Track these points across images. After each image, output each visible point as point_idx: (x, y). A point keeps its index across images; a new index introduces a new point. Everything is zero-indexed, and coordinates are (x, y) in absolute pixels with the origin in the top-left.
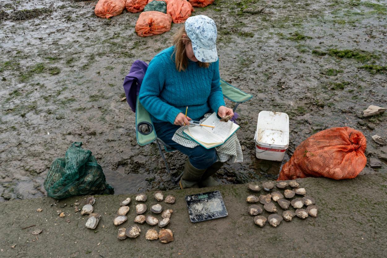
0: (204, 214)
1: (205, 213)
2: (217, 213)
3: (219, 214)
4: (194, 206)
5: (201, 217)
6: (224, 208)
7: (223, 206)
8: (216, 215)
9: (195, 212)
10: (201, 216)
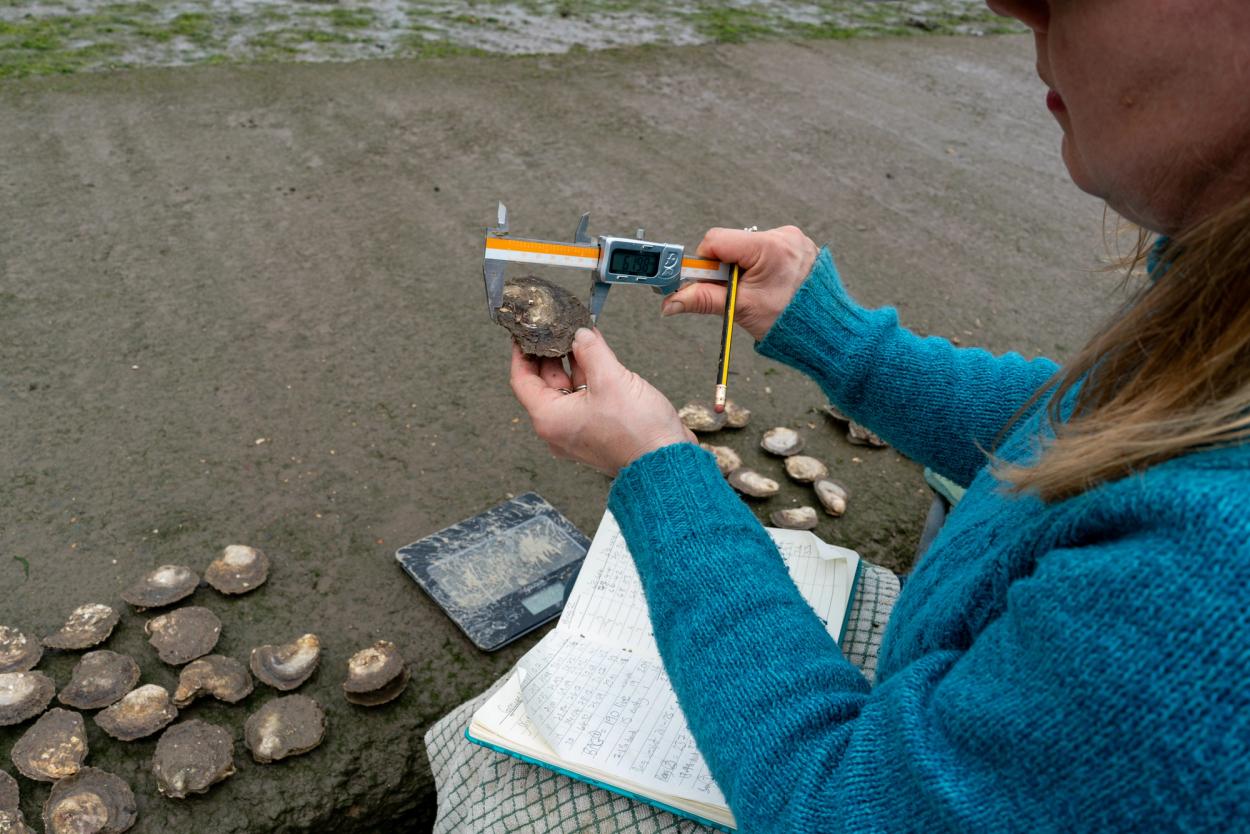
0: (501, 527)
1: (498, 532)
2: (444, 545)
3: (437, 545)
4: (559, 545)
5: (507, 514)
6: (425, 575)
7: (433, 583)
8: (446, 540)
9: (541, 523)
10: (507, 518)
